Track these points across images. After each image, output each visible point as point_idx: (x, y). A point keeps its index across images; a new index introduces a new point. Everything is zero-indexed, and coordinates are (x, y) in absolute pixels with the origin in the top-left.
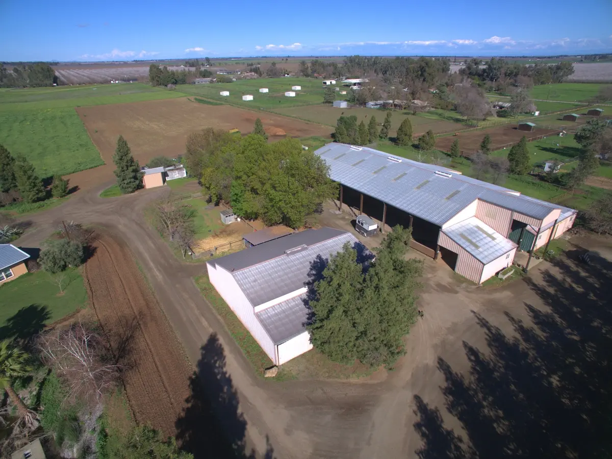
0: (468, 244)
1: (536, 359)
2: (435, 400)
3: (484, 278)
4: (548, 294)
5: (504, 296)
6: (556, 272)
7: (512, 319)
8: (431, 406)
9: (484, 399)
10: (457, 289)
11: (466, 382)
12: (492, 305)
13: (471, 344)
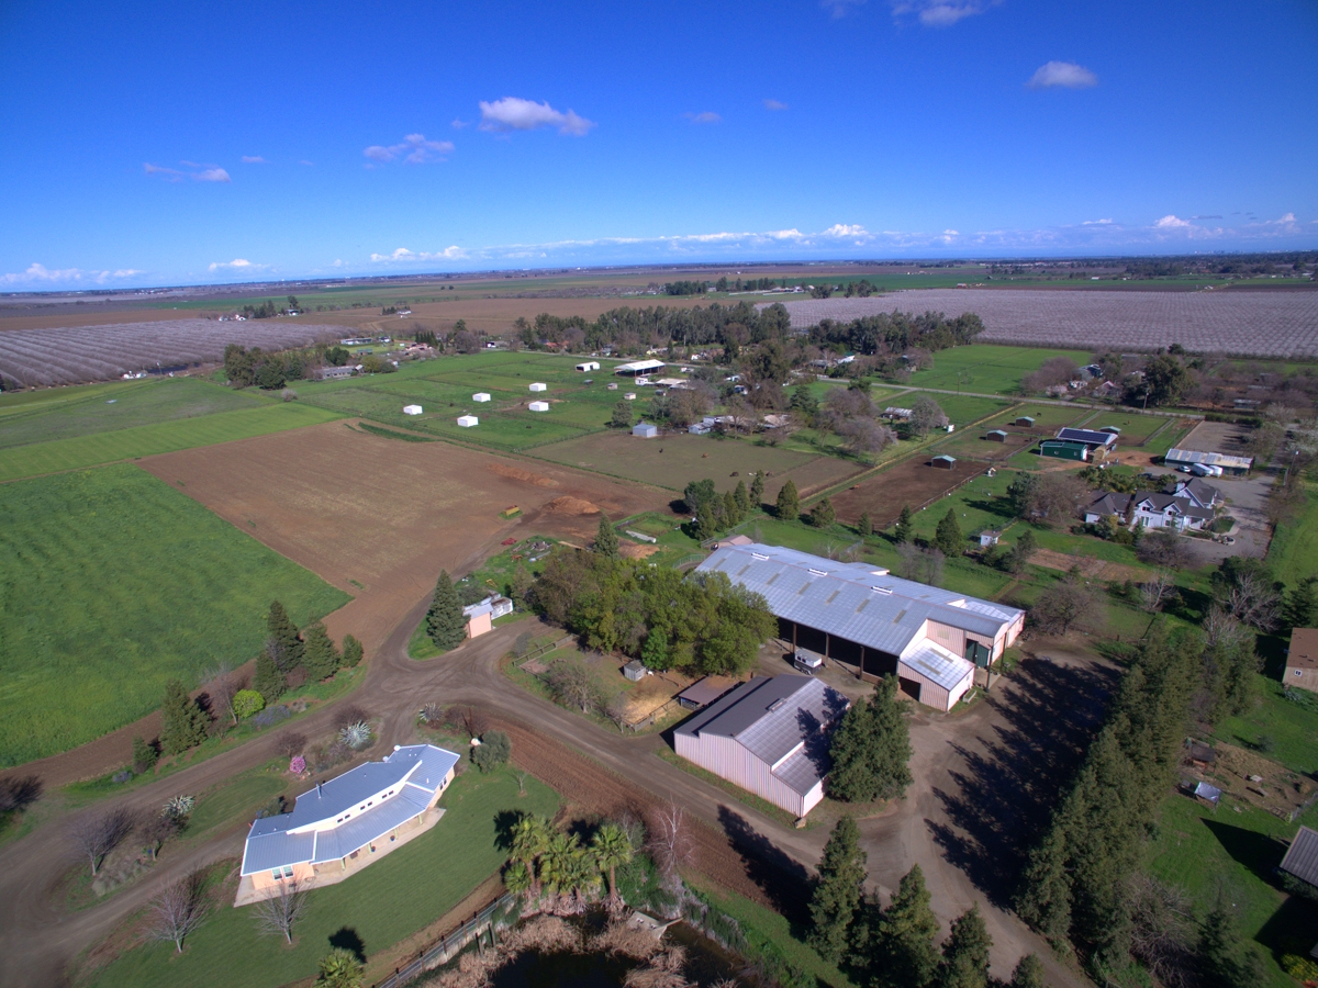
0: (928, 671)
1: (1011, 773)
2: (942, 819)
3: (950, 705)
4: (1011, 711)
5: (972, 720)
6: (1014, 687)
7: (984, 742)
8: (940, 824)
9: (979, 811)
10: (928, 720)
11: (961, 802)
12: (964, 731)
13: (956, 771)
